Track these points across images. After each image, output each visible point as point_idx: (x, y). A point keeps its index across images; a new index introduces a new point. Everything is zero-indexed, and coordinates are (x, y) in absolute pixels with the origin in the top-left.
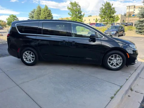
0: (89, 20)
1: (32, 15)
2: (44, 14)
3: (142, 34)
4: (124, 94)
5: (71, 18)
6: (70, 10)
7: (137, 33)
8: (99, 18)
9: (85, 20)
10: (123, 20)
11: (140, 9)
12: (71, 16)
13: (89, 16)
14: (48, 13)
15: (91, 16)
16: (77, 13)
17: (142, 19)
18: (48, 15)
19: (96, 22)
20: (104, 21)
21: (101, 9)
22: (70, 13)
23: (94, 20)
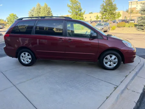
0: (90, 17)
1: (32, 13)
2: (44, 12)
3: (143, 30)
4: (119, 94)
5: (71, 15)
6: (70, 8)
7: (139, 30)
8: (100, 15)
9: (86, 18)
10: (125, 17)
11: (142, 5)
12: (71, 14)
13: (90, 13)
14: (48, 11)
15: (92, 13)
16: (78, 10)
17: (144, 16)
18: (48, 13)
19: (97, 19)
20: (105, 18)
21: (101, 6)
22: (71, 11)
23: (95, 17)
